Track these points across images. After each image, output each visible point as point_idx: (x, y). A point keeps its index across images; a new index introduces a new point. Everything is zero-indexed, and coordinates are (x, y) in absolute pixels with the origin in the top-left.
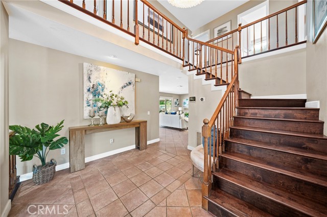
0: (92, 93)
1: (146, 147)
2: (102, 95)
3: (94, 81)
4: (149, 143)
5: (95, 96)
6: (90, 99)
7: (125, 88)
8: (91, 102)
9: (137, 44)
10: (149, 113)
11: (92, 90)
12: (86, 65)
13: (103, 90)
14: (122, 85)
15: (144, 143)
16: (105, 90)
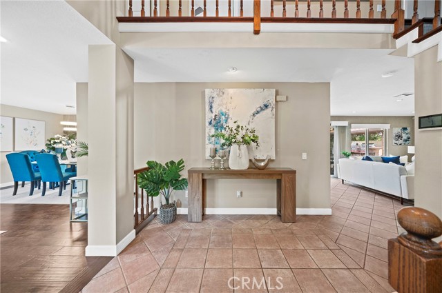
0: (214, 126)
1: (294, 219)
2: (225, 128)
3: (216, 110)
4: (299, 211)
5: (217, 129)
6: (212, 134)
7: (257, 115)
9: (257, 32)
10: (304, 156)
11: (213, 123)
12: (208, 91)
13: (226, 121)
14: (254, 110)
15: (289, 211)
16: (229, 120)
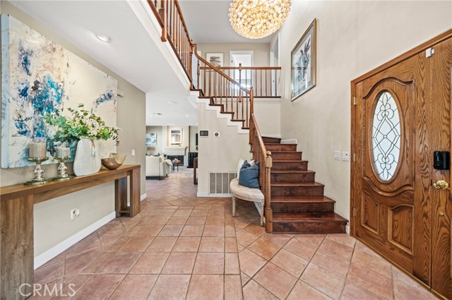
0: (33, 101)
1: (139, 209)
2: (57, 111)
3: (37, 73)
6: (28, 115)
7: (101, 104)
8: (30, 125)
11: (31, 94)
13: (59, 100)
14: (97, 97)
16: (64, 99)
